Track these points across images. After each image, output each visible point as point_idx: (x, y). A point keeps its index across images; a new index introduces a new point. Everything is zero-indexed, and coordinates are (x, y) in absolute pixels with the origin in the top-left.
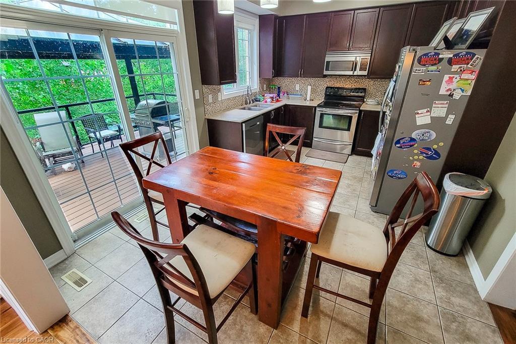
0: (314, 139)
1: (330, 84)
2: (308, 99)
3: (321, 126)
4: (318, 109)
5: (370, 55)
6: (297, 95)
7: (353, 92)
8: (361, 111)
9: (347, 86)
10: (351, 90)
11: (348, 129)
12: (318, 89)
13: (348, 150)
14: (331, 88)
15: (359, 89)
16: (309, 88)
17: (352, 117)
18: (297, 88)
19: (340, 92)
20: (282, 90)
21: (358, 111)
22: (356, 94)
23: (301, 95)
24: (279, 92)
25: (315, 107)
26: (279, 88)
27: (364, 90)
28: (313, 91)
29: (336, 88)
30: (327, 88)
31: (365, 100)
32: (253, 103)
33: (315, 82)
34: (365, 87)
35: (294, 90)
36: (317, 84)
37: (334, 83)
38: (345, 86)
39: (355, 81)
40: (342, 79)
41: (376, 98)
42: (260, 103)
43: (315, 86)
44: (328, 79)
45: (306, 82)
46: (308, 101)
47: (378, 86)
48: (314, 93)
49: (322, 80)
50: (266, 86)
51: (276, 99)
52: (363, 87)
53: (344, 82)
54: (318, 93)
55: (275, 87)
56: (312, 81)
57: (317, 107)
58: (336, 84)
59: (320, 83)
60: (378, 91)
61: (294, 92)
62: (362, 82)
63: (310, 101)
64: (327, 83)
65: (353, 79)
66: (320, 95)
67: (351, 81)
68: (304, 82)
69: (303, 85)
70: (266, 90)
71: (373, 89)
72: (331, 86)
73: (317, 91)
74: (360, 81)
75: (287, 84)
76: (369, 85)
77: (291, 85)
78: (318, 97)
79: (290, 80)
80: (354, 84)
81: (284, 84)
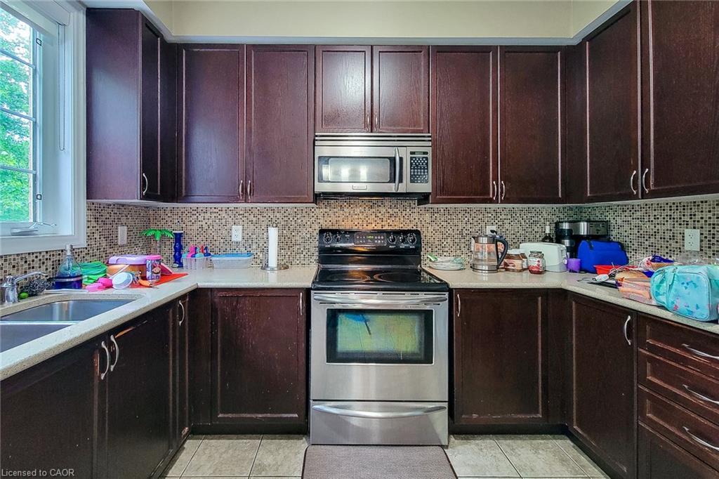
0: (315, 406)
1: (327, 223)
2: (273, 262)
3: (333, 355)
4: (315, 296)
5: (430, 144)
6: (237, 255)
11: (427, 357)
12: (297, 238)
16: (273, 233)
18: (237, 234)
19: (359, 241)
20: (190, 242)
21: (446, 295)
23: (249, 254)
24: (178, 250)
25: (307, 292)
26: (178, 237)
28: (284, 243)
32: (32, 295)
33: (286, 219)
34: (415, 228)
35: (228, 241)
36: (293, 223)
37: (338, 219)
38: (365, 225)
39: (387, 215)
40: (357, 211)
41: (445, 254)
42: (75, 293)
43: (287, 228)
44: (321, 210)
45: (262, 219)
46: (272, 269)
47: (443, 223)
48: (286, 247)
49: (304, 214)
50: (129, 231)
51: (157, 270)
52: (409, 228)
53: (361, 216)
54: (298, 247)
55: (163, 236)
56: (278, 215)
57: (311, 289)
58: (343, 223)
59: (299, 221)
60: (445, 236)
61: (230, 249)
62: (406, 217)
63: (280, 269)
64: (319, 221)
65: (383, 210)
66: (304, 253)
67: (379, 215)
68: (254, 219)
69: (252, 227)
70: (130, 243)
71: (434, 232)
72: (331, 228)
73: (293, 241)
74: (400, 214)
75: (205, 227)
76: (423, 222)
77: (216, 227)
78: (298, 256)
79: (213, 215)
80: (389, 221)
81: (195, 227)
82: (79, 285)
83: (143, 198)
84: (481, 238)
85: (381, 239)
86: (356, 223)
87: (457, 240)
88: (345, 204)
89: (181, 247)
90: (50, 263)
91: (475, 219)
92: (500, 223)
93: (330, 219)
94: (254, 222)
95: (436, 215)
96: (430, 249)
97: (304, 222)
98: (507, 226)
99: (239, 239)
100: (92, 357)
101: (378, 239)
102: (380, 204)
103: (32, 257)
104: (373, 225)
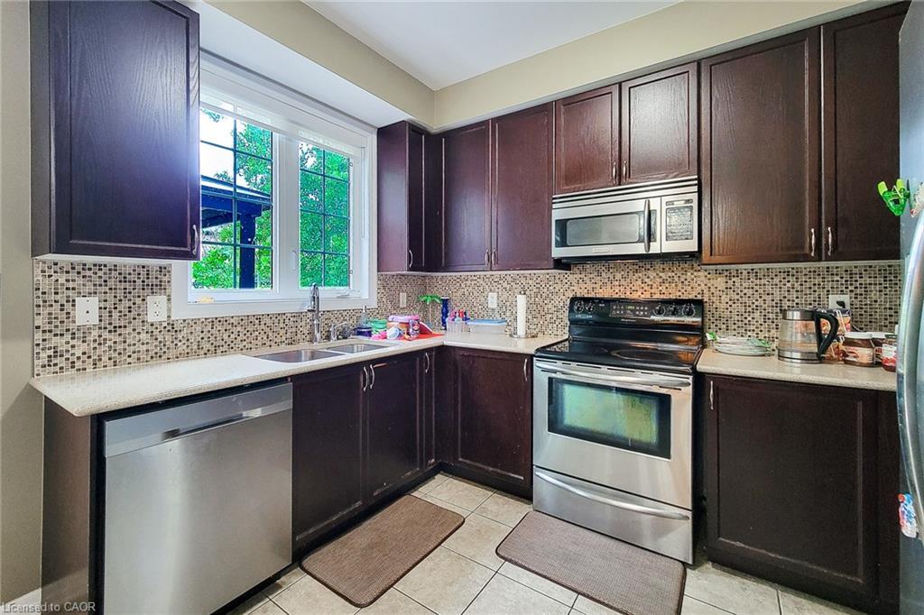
0: (537, 473)
1: (582, 291)
2: (521, 331)
4: (537, 364)
5: (696, 188)
6: (493, 321)
7: (659, 313)
8: (700, 380)
9: (635, 296)
10: (651, 304)
11: (662, 448)
12: (550, 306)
13: (679, 540)
14: (586, 300)
15: (679, 302)
16: (521, 301)
17: (668, 397)
18: (493, 301)
19: (616, 312)
20: (455, 307)
21: (690, 379)
22: (673, 319)
23: (502, 319)
24: (445, 314)
25: (531, 357)
26: (445, 303)
27: (698, 305)
28: (535, 311)
29: (601, 300)
30: (574, 300)
31: (709, 337)
32: (345, 338)
33: (538, 286)
34: (699, 297)
35: (486, 308)
36: (545, 290)
37: (594, 286)
38: (628, 293)
39: (659, 280)
40: (618, 276)
41: (749, 333)
42: (365, 339)
43: (539, 296)
44: (575, 276)
45: (514, 286)
46: (519, 337)
47: (746, 291)
48: (539, 316)
49: (557, 280)
50: (408, 296)
51: (416, 328)
52: (690, 297)
53: (623, 282)
54: (550, 316)
55: (433, 301)
56: (530, 282)
57: (534, 356)
58: (601, 291)
59: (552, 288)
60: (750, 309)
61: (486, 315)
62: (686, 282)
63: (527, 337)
64: (572, 288)
65: (652, 274)
66: (557, 323)
67: (646, 280)
68: (508, 287)
69: (506, 295)
70: (409, 306)
71: (730, 303)
72: (586, 296)
73: (546, 309)
74: (676, 279)
75: (467, 293)
76: (713, 290)
77: (475, 294)
78: (550, 327)
79: (473, 283)
80: (660, 288)
81: (459, 293)
82: (369, 334)
83: (410, 270)
84: (791, 313)
85: (644, 310)
86: (617, 291)
87: (771, 316)
88: (603, 268)
89: (447, 312)
90: (355, 318)
91: (808, 285)
92: (858, 291)
93: (586, 286)
94: (508, 289)
95: (733, 279)
96: (725, 326)
97: (557, 289)
98: (874, 295)
99: (495, 306)
100: (359, 375)
101: (640, 310)
102: (648, 266)
103: (345, 313)
104: (640, 293)
